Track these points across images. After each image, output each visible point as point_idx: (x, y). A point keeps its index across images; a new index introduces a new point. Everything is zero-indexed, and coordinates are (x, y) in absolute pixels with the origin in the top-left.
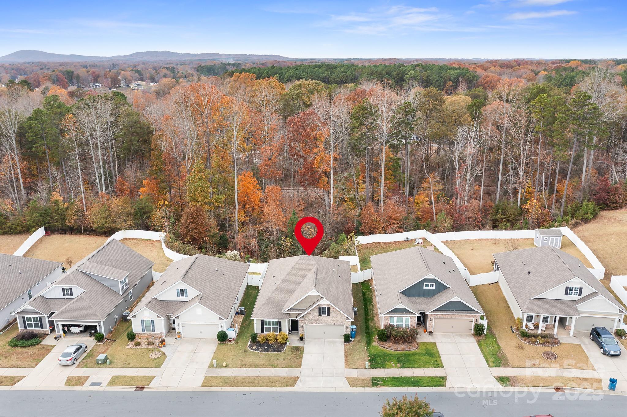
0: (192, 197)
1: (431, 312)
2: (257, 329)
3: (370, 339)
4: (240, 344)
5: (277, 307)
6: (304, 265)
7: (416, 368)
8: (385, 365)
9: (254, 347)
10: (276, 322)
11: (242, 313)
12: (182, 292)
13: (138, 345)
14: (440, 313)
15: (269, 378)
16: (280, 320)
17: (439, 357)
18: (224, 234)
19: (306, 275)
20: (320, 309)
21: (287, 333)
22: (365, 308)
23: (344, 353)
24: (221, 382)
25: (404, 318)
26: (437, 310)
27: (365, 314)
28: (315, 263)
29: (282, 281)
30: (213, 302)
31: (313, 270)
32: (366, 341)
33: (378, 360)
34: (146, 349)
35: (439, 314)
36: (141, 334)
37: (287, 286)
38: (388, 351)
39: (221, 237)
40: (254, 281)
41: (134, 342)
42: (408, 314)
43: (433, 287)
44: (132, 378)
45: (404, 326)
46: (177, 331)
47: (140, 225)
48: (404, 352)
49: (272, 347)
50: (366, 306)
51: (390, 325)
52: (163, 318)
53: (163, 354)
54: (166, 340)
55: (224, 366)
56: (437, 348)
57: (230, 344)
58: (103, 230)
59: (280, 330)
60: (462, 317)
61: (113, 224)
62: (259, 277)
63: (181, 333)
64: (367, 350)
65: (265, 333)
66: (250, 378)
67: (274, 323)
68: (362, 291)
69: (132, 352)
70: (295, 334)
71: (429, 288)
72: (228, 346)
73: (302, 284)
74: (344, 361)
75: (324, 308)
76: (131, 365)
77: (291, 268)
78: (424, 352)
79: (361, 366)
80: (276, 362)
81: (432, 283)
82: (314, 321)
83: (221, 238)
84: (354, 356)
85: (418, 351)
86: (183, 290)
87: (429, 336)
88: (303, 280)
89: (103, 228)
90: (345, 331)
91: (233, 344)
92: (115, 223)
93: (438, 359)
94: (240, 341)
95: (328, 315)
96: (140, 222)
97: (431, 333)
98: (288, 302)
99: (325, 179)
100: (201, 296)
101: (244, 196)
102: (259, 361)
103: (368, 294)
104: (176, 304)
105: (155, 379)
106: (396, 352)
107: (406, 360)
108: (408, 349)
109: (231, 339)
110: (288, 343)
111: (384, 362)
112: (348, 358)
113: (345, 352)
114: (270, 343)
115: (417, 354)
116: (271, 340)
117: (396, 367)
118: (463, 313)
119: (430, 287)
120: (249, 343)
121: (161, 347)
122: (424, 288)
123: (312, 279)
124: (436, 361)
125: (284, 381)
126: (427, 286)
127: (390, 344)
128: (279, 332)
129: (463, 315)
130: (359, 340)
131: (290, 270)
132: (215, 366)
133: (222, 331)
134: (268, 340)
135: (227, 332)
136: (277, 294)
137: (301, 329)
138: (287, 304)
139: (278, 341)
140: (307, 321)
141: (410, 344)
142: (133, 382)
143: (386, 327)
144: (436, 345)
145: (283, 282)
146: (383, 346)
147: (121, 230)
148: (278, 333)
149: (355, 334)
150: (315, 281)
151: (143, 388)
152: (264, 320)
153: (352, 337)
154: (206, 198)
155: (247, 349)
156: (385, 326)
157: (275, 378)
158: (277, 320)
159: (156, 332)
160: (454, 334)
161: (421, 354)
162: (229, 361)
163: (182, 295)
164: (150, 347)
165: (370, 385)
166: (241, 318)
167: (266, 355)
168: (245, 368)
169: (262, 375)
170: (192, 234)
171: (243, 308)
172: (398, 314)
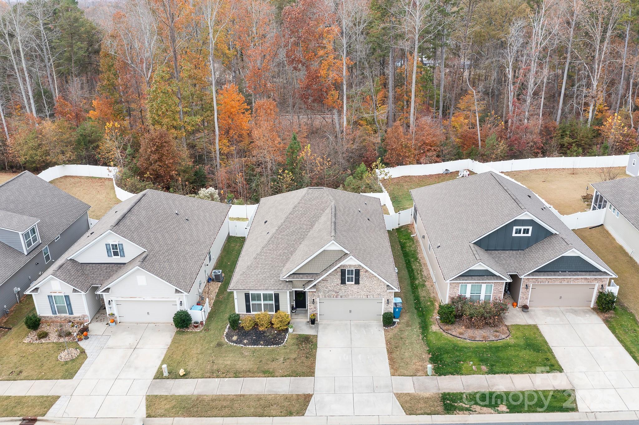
0: (154, 119)
1: (529, 275)
2: (239, 307)
3: (425, 320)
4: (212, 332)
5: (271, 271)
6: (314, 203)
7: (515, 373)
8: (460, 368)
9: (235, 338)
10: (270, 295)
11: (217, 278)
12: (116, 250)
13: (43, 337)
14: (544, 275)
15: (259, 398)
16: (277, 292)
17: (550, 351)
18: (200, 169)
19: (317, 217)
20: (343, 272)
21: (289, 313)
22: (407, 268)
23: (385, 346)
24: (173, 408)
25: (484, 286)
26: (539, 271)
27: (410, 277)
28: (331, 198)
29: (279, 227)
30: (166, 265)
31: (329, 209)
32: (420, 324)
33: (447, 359)
34: (56, 343)
35: (542, 277)
36: (51, 318)
37: (287, 235)
38: (461, 342)
39: (196, 172)
40: (238, 230)
41: (38, 331)
42: (491, 279)
43: (528, 233)
44: (19, 401)
45: (482, 297)
46: (108, 311)
47: (85, 158)
48: (487, 344)
49: (264, 336)
50: (408, 265)
51: (460, 297)
52: (83, 293)
53: (83, 352)
54: (90, 327)
55: (181, 374)
56: (541, 336)
57: (196, 332)
58: (34, 165)
59: (277, 308)
60: (577, 282)
61: (46, 156)
62: (245, 224)
63: (116, 315)
64: (423, 339)
65: (252, 313)
66: (225, 398)
67: (266, 297)
68: (400, 242)
69: (31, 349)
70: (302, 313)
71: (522, 235)
72: (192, 335)
73: (311, 232)
74: (387, 361)
75: (350, 272)
76: (24, 374)
77: (293, 206)
78: (522, 342)
79: (417, 370)
80: (272, 366)
81: (526, 227)
82: (334, 293)
83: (196, 174)
84: (403, 350)
85: (511, 340)
86: (116, 246)
87: (523, 313)
88: (312, 226)
89: (34, 162)
90: (384, 309)
91: (201, 331)
92: (49, 155)
93: (549, 355)
94: (213, 325)
95: (357, 282)
96: (84, 153)
97: (525, 308)
98: (289, 262)
99: (335, 93)
100: (144, 255)
101: (227, 118)
102: (243, 364)
103: (410, 246)
104: (106, 269)
105: (58, 402)
106: (474, 344)
107: (494, 358)
108: (494, 338)
109: (196, 323)
110: (290, 330)
111: (458, 362)
112: (394, 355)
113: (387, 344)
114: (261, 329)
115: (510, 346)
116: (262, 325)
117: (479, 372)
118: (581, 275)
119: (524, 233)
120: (226, 330)
121: (80, 339)
122: (514, 235)
123: (329, 223)
124: (547, 359)
125: (286, 404)
126: (518, 232)
127: (462, 329)
128: (276, 311)
129: (580, 279)
130: (408, 322)
131: (291, 210)
132: (166, 374)
133: (182, 311)
134: (257, 325)
135: (190, 312)
136: (270, 250)
137: (312, 306)
138: (288, 265)
139: (274, 326)
140: (322, 293)
141: (495, 329)
142: (18, 410)
143: (453, 301)
144: (538, 329)
145: (280, 230)
146: (450, 332)
147: (58, 165)
148: (274, 313)
149: (400, 311)
150: (333, 227)
151: (35, 420)
152: (251, 292)
153: (396, 316)
154: (174, 119)
155: (223, 340)
156: (453, 299)
157: (270, 397)
158: (272, 292)
159: (75, 315)
160: (562, 309)
161: (518, 346)
162: (191, 364)
163: (116, 254)
164: (62, 340)
165: (440, 409)
166: (216, 287)
167: (254, 351)
168: (218, 377)
169: (246, 392)
170: (154, 168)
171: (219, 272)
172: (475, 280)
